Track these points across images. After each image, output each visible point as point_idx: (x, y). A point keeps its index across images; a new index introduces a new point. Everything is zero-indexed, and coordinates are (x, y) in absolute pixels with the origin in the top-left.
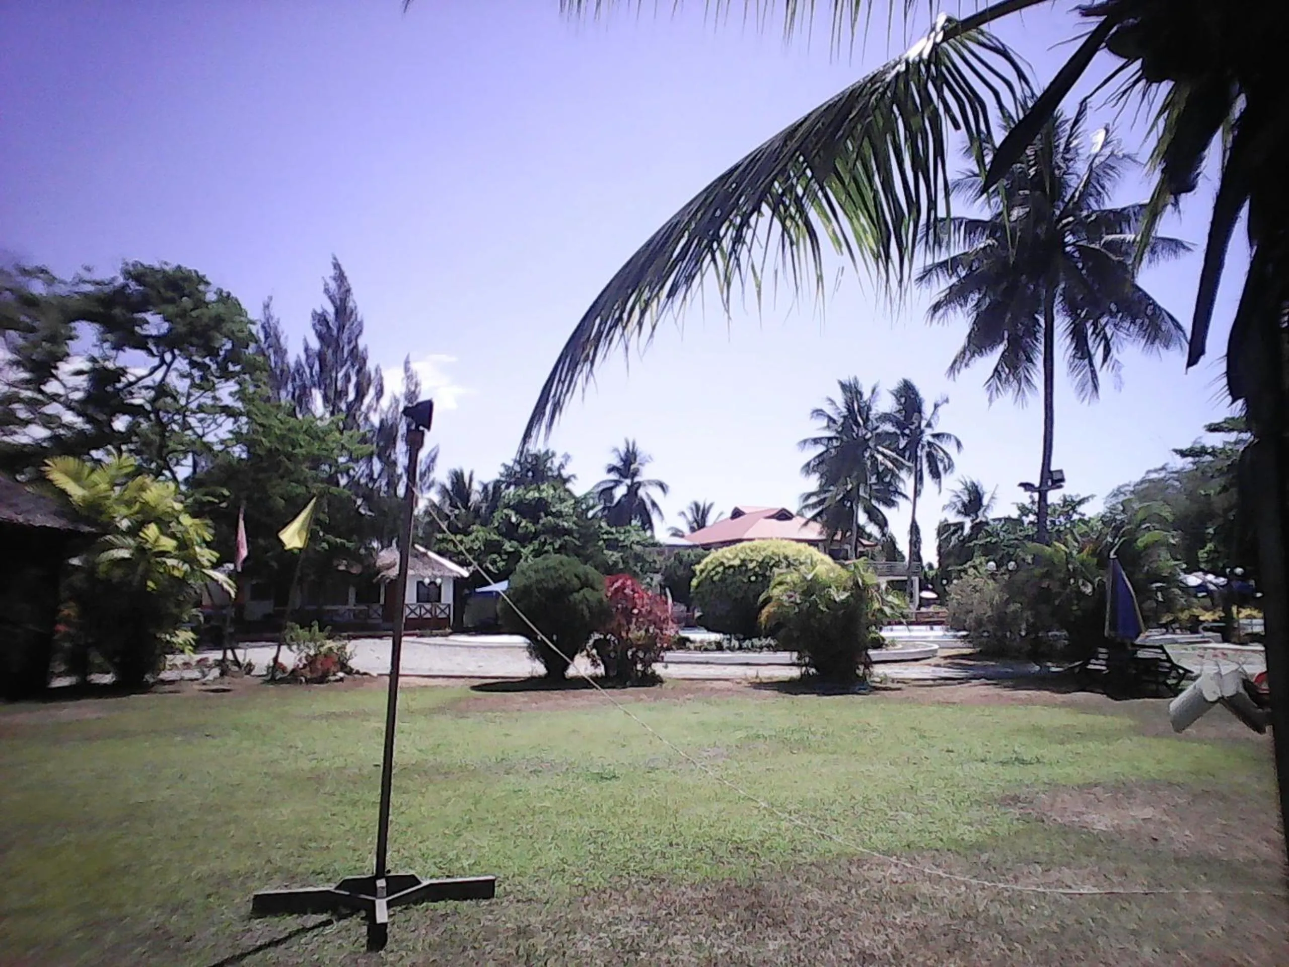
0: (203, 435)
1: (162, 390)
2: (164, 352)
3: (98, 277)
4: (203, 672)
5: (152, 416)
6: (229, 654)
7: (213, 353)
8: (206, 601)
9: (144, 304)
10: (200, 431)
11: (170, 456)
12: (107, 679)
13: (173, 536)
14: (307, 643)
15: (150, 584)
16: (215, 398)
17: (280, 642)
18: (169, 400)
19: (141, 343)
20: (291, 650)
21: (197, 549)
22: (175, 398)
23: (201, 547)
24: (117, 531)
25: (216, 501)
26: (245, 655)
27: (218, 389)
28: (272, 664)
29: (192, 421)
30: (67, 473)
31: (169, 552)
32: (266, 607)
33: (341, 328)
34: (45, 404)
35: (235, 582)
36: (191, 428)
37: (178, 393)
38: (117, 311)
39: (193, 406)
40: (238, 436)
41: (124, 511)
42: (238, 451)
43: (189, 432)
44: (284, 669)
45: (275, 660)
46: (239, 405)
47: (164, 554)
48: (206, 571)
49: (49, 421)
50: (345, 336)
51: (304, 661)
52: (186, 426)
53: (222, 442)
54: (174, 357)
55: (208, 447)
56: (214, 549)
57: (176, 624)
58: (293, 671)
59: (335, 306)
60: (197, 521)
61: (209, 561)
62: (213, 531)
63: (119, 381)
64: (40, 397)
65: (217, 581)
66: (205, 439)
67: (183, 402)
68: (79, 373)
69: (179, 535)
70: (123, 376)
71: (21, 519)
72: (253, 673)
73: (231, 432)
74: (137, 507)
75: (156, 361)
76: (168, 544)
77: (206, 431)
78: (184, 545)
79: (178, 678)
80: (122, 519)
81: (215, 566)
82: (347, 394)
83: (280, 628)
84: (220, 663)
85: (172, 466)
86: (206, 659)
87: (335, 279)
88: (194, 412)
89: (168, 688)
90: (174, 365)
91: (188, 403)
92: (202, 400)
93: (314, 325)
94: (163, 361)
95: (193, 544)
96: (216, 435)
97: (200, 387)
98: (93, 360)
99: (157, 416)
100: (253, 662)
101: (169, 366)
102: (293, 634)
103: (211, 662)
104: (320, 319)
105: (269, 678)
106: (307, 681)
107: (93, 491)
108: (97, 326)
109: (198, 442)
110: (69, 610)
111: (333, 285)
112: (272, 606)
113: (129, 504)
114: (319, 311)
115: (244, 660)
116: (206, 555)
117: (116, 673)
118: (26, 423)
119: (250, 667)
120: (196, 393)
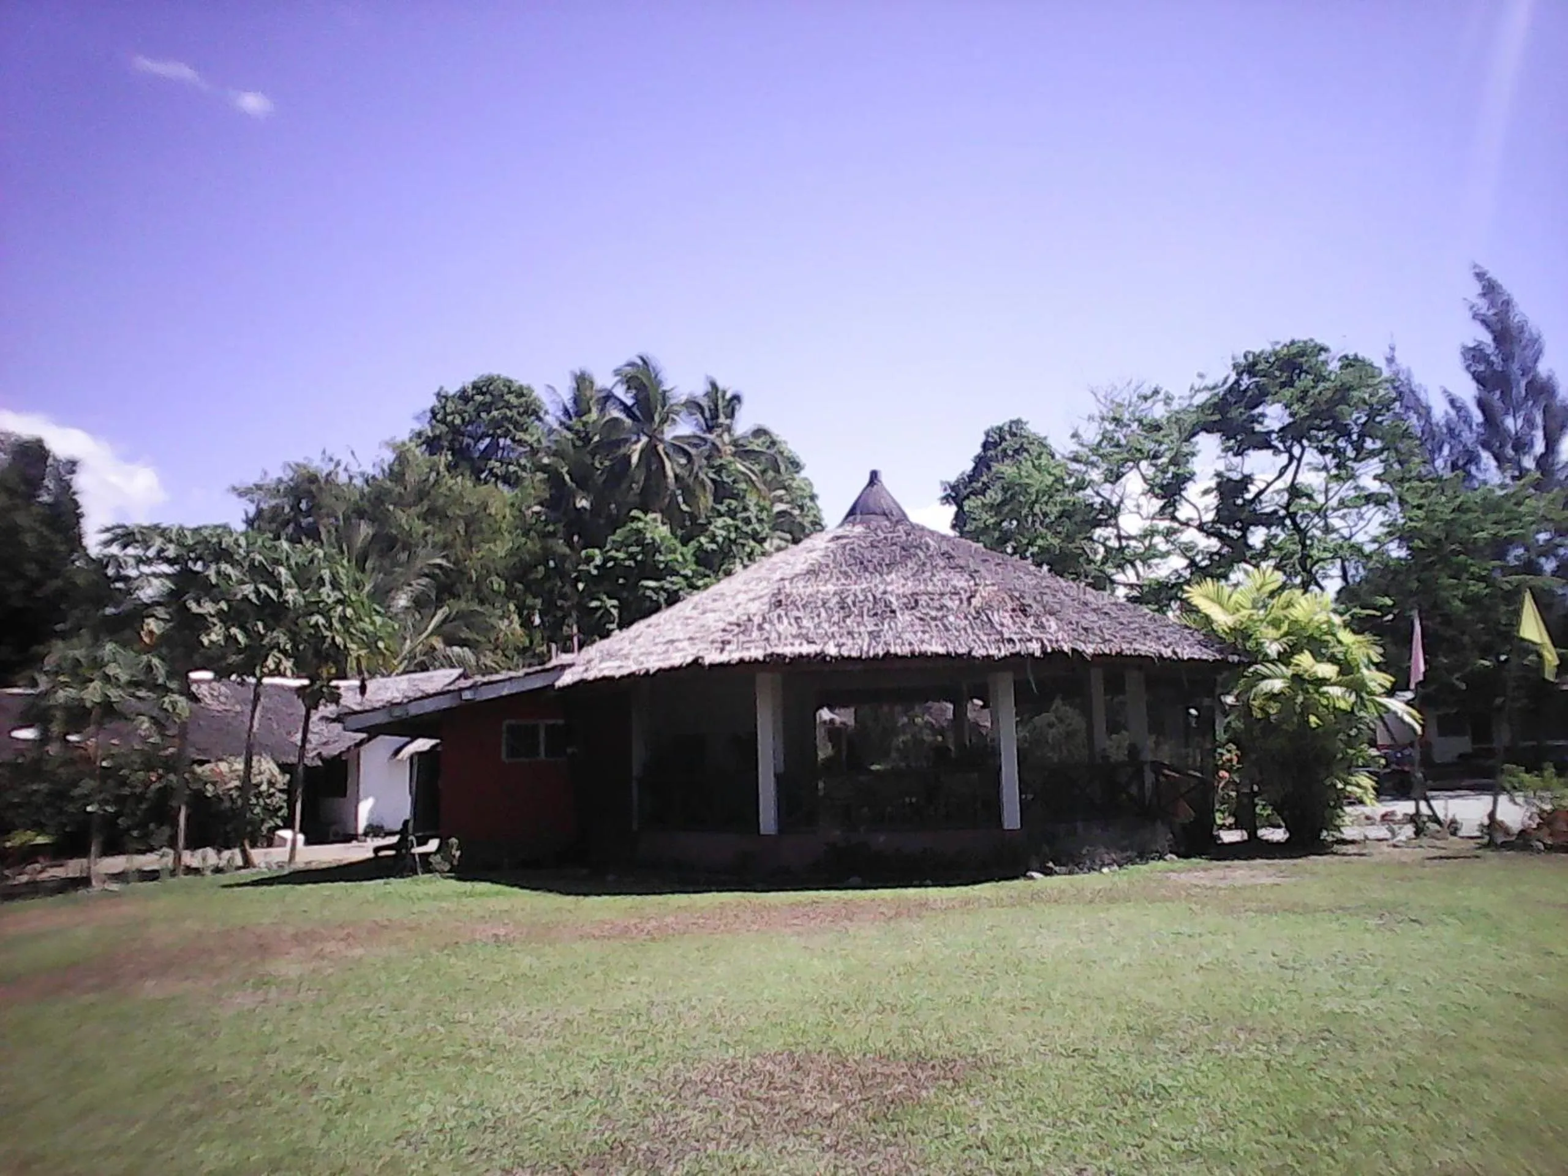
0: (1351, 536)
1: (1295, 491)
2: (1291, 446)
3: (1210, 382)
4: (1392, 832)
5: (1288, 522)
6: (1423, 805)
7: (1344, 432)
8: (1382, 738)
9: (1260, 397)
10: (1346, 532)
11: (1316, 568)
12: (1279, 835)
13: (1333, 659)
14: (1539, 793)
15: (1313, 719)
16: (1356, 488)
17: (1495, 791)
18: (1305, 501)
19: (1263, 442)
20: (1516, 803)
21: (1365, 671)
22: (1310, 497)
23: (1367, 667)
24: (1266, 659)
25: (1379, 614)
26: (1446, 809)
27: (1358, 477)
28: (1486, 822)
29: (1335, 522)
30: (1207, 597)
31: (1329, 680)
32: (1462, 744)
33: (1507, 359)
34: (1182, 532)
35: (1419, 712)
36: (1335, 530)
37: (1314, 491)
38: (1234, 413)
39: (1334, 502)
40: (1393, 531)
41: (1272, 633)
42: (1396, 551)
43: (1334, 536)
44: (1507, 831)
45: (1492, 816)
46: (1387, 489)
47: (1324, 681)
48: (1378, 699)
49: (1186, 550)
50: (1515, 367)
51: (1538, 820)
52: (1328, 529)
53: (1374, 540)
54: (1303, 448)
55: (1357, 549)
56: (1385, 672)
57: (1350, 767)
58: (1522, 832)
59: (1493, 332)
60: (1360, 638)
61: (1381, 685)
62: (1380, 650)
63: (1248, 491)
64: (1176, 525)
65: (1395, 713)
66: (1353, 540)
67: (1320, 499)
68: (1206, 492)
69: (1340, 656)
70: (1252, 483)
71: (1167, 653)
72: (1461, 833)
73: (1382, 524)
74: (1285, 627)
75: (1284, 458)
76: (1327, 670)
77: (1354, 530)
78: (1346, 667)
79: (1362, 838)
80: (1271, 643)
81: (1390, 693)
82: (1531, 445)
83: (1491, 773)
84: (1414, 819)
85: (1320, 580)
86: (1393, 813)
87: (1484, 295)
88: (1335, 510)
89: (1350, 849)
90: (1305, 460)
91: (1327, 500)
92: (1342, 493)
93: (1468, 367)
94: (1291, 458)
95: (1358, 665)
96: (1366, 533)
97: (1337, 477)
98: (1219, 475)
99: (1294, 522)
100: (1458, 818)
101: (1299, 460)
102: (1514, 780)
103: (1399, 817)
104: (1474, 355)
105: (1486, 839)
106: (1549, 848)
107: (1238, 616)
108: (1219, 435)
109: (1346, 545)
110: (1229, 754)
111: (1482, 305)
112: (1470, 744)
113: (1276, 624)
114: (1471, 345)
115: (1446, 816)
116: (1376, 680)
117: (1288, 829)
118: (1165, 555)
119: (1453, 827)
120: (1334, 486)
